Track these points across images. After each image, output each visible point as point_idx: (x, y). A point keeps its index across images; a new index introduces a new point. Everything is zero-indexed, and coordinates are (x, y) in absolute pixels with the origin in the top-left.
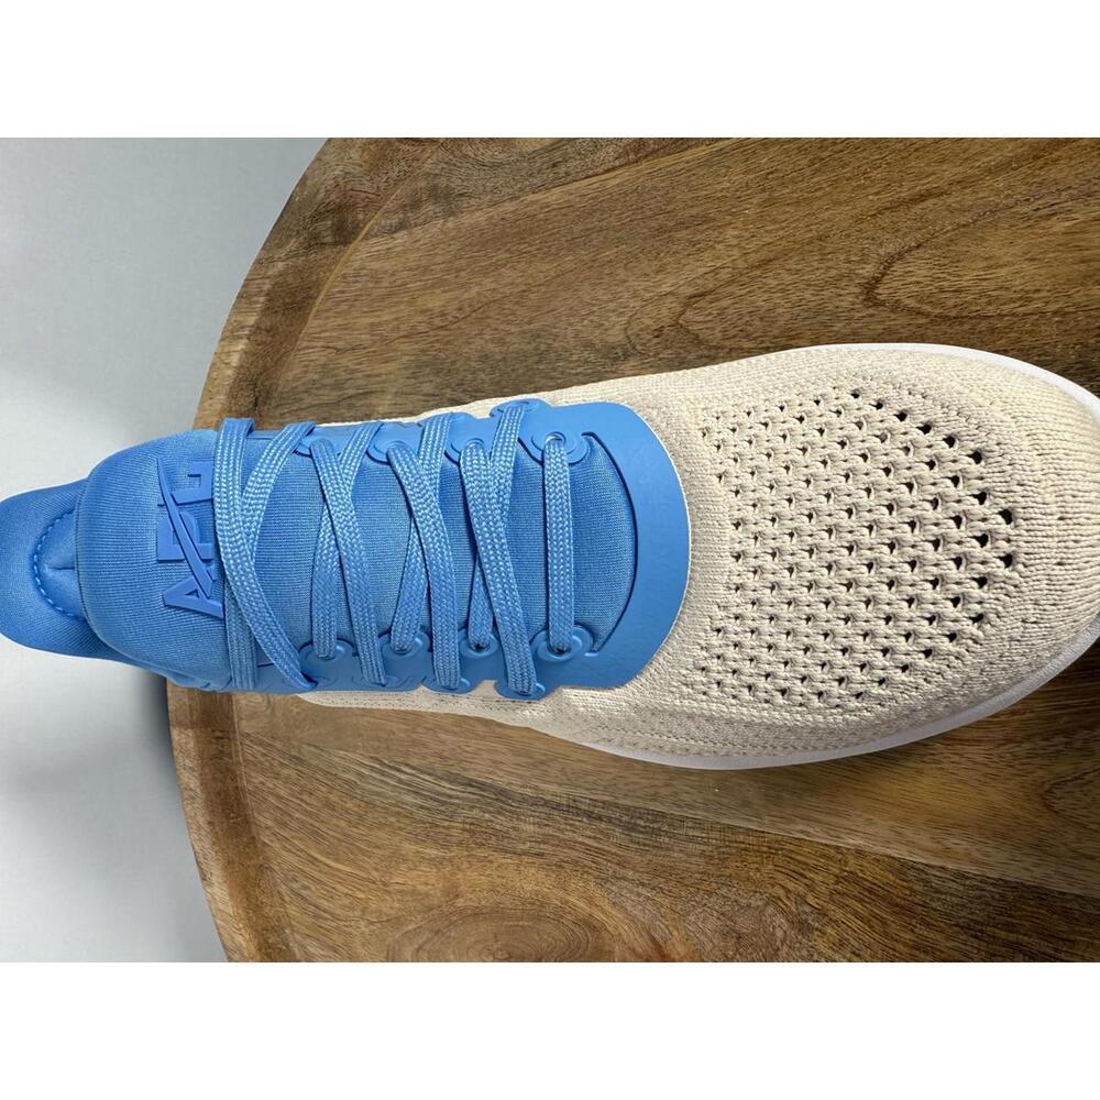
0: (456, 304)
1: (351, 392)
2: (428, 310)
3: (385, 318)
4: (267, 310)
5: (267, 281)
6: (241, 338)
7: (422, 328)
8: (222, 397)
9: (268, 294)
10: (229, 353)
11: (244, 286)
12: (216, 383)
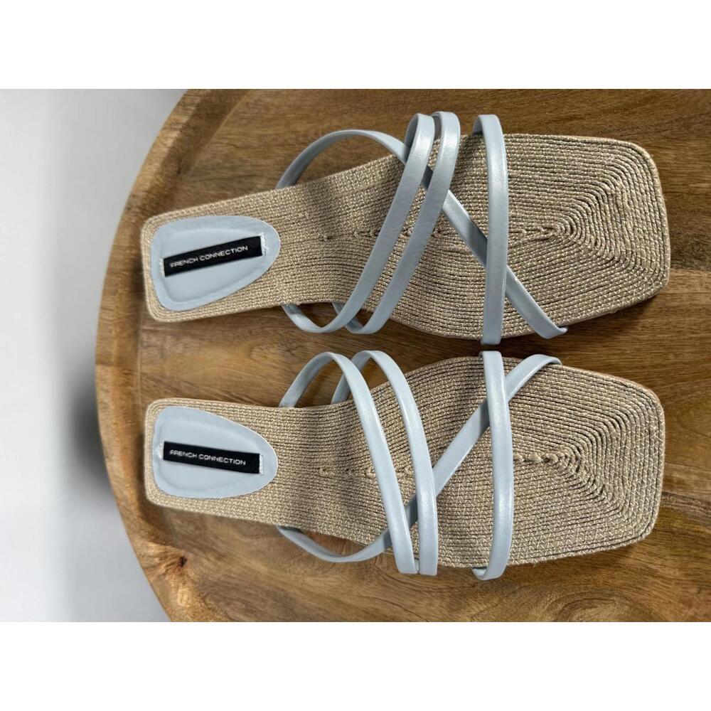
0: (314, 131)
1: (242, 174)
2: (296, 132)
3: (270, 133)
4: (195, 115)
5: (199, 98)
6: (175, 129)
7: (291, 142)
8: (158, 165)
9: (198, 106)
10: (166, 138)
11: (183, 98)
12: (155, 156)
